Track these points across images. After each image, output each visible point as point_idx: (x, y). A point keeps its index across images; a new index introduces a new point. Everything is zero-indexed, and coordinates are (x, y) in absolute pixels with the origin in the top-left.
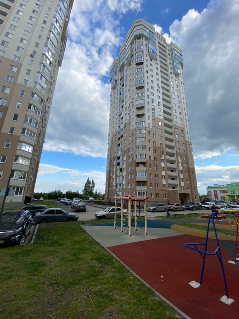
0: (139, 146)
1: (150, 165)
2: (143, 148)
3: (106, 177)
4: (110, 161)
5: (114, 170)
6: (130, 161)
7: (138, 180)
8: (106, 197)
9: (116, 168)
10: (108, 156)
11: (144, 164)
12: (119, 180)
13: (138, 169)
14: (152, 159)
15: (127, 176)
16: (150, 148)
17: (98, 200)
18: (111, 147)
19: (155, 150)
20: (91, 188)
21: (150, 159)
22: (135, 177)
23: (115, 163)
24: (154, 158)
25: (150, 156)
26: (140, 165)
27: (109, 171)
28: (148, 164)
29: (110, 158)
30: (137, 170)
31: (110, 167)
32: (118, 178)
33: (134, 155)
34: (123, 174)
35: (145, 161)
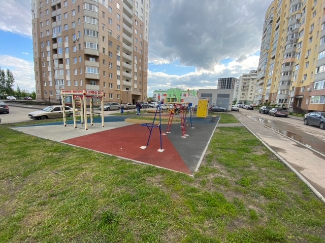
0: (88, 31)
1: (104, 60)
2: (94, 35)
3: (35, 68)
4: (40, 43)
5: (49, 59)
6: (75, 49)
7: (88, 77)
8: (38, 95)
9: (52, 57)
10: (34, 34)
11: (96, 57)
12: (59, 75)
13: (87, 62)
14: (107, 53)
15: (72, 70)
16: (103, 37)
17: (25, 99)
18: (38, 19)
19: (110, 43)
20: (8, 82)
21: (104, 52)
22: (84, 74)
23: (48, 49)
24: (109, 52)
25: (104, 49)
26: (91, 59)
27: (40, 59)
28: (101, 59)
29: (39, 39)
30: (86, 64)
31: (41, 53)
32: (56, 72)
33: (81, 42)
34: (64, 66)
35: (97, 54)
